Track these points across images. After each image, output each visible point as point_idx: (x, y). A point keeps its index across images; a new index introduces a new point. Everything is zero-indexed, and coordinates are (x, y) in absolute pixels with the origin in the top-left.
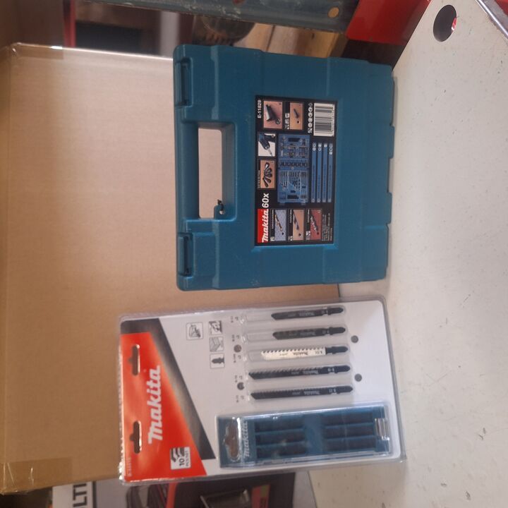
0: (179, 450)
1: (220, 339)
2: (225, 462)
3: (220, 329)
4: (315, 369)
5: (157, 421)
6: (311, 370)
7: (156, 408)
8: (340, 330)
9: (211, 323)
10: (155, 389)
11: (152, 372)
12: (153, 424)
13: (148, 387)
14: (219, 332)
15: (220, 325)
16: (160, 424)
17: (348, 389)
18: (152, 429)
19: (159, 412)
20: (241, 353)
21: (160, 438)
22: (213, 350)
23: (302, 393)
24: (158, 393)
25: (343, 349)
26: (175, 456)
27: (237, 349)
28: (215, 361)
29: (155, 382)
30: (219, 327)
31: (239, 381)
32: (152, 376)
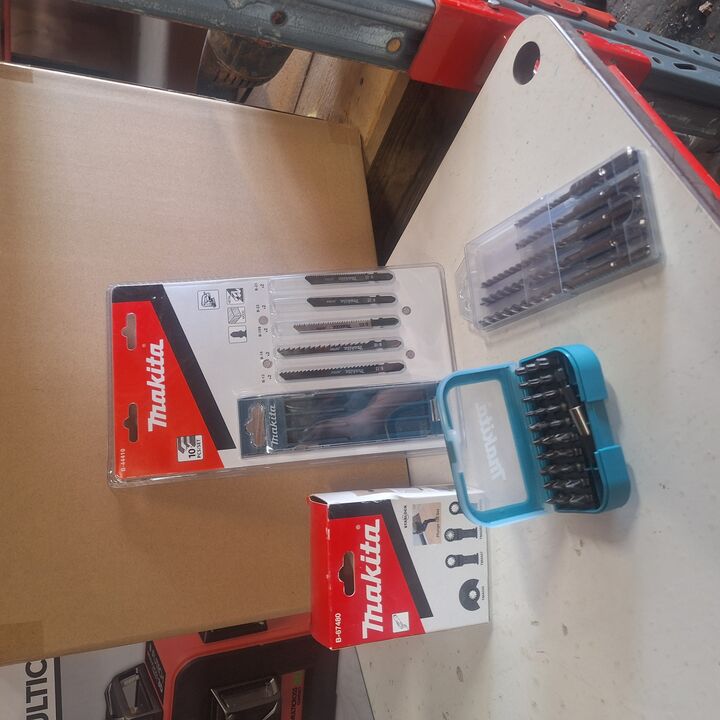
0: (188, 438)
1: (241, 310)
2: (247, 451)
3: (242, 298)
4: (359, 344)
5: (160, 405)
6: (354, 345)
7: (159, 390)
8: (390, 300)
9: (229, 290)
10: (158, 367)
11: (153, 347)
12: (155, 408)
13: (149, 365)
14: (240, 301)
15: (242, 293)
16: (163, 409)
17: (399, 367)
18: (153, 414)
19: (162, 393)
20: (269, 326)
21: (164, 425)
22: (233, 322)
23: (342, 372)
24: (161, 372)
25: (393, 321)
26: (183, 446)
27: (263, 320)
28: (235, 335)
29: (157, 358)
30: (240, 296)
31: (265, 357)
32: (153, 352)
